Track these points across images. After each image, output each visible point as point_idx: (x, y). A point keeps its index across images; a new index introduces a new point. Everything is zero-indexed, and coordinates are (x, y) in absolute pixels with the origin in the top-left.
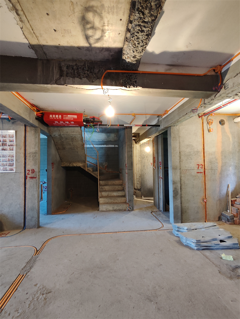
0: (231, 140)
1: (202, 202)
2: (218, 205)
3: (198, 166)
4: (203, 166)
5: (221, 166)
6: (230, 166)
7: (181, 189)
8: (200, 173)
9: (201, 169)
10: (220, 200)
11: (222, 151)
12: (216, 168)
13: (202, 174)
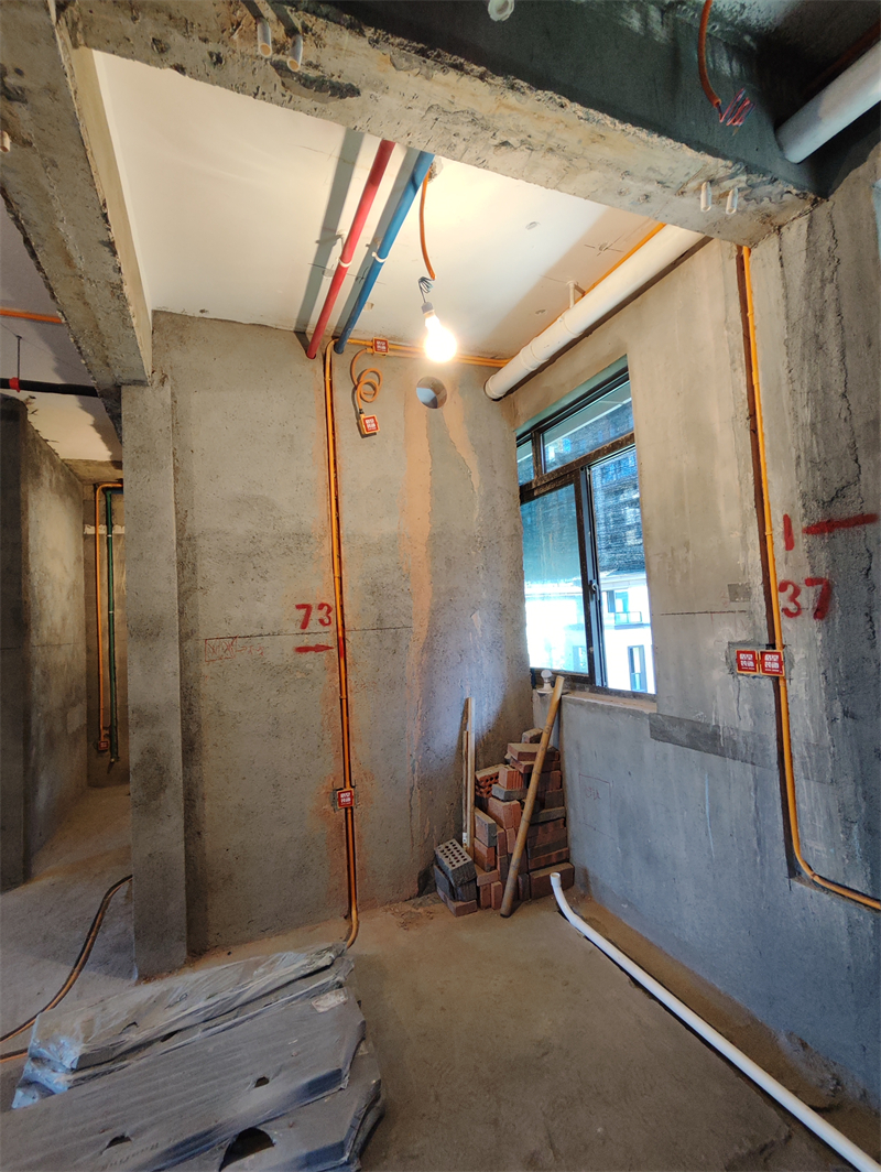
0: (476, 479)
1: (327, 807)
2: (417, 813)
3: (303, 611)
4: (329, 610)
5: (432, 612)
6: (474, 609)
7: (191, 748)
8: (318, 648)
9: (320, 628)
10: (426, 783)
11: (432, 537)
12: (403, 619)
13: (324, 654)
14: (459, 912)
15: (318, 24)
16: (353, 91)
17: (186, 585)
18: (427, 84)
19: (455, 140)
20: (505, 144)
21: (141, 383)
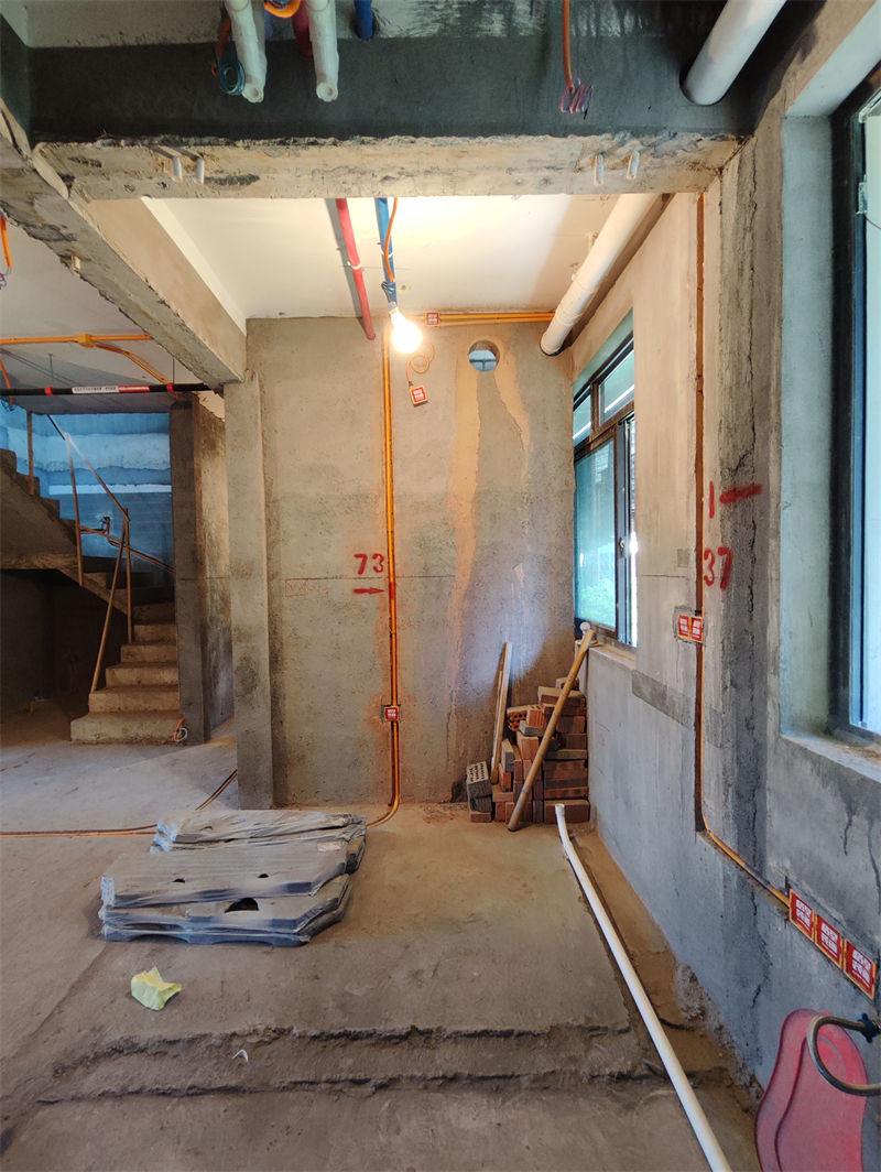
0: (526, 437)
1: (377, 718)
2: (453, 734)
3: (361, 560)
4: (382, 559)
5: (475, 564)
6: (517, 562)
7: (275, 660)
8: (372, 591)
9: (374, 574)
10: (462, 712)
11: (478, 494)
12: (447, 569)
13: (377, 595)
14: (474, 819)
15: (207, 150)
16: (254, 178)
17: (273, 537)
18: (299, 160)
19: (346, 186)
20: (386, 178)
21: (236, 381)
